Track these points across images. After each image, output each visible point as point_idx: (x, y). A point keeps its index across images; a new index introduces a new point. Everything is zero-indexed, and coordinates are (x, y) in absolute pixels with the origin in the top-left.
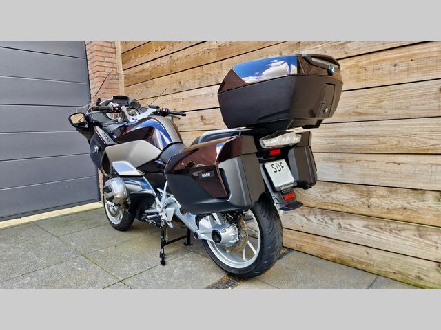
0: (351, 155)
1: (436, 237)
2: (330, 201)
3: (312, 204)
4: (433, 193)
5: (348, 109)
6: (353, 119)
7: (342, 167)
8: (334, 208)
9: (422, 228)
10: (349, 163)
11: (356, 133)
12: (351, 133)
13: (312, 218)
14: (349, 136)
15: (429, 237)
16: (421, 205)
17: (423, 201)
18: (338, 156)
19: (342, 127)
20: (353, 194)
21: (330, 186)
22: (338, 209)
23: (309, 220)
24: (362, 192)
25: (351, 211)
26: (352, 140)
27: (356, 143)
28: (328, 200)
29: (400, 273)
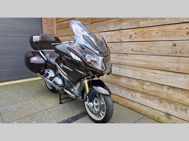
0: (138, 68)
1: (166, 104)
2: (129, 85)
3: (123, 86)
4: (167, 86)
5: (138, 49)
6: (140, 53)
7: (134, 72)
8: (130, 88)
9: (161, 100)
10: (137, 71)
11: (140, 59)
12: (139, 59)
13: (122, 91)
14: (138, 60)
15: (164, 103)
16: (162, 90)
17: (163, 89)
18: (133, 68)
19: (135, 56)
20: (138, 83)
21: (129, 79)
22: (132, 89)
23: (121, 91)
24: (141, 83)
25: (136, 90)
26: (139, 62)
27: (140, 63)
28: (128, 84)
29: (152, 116)
